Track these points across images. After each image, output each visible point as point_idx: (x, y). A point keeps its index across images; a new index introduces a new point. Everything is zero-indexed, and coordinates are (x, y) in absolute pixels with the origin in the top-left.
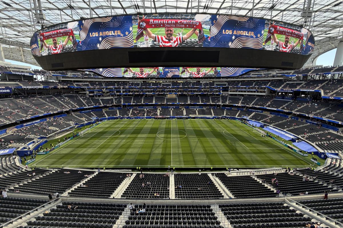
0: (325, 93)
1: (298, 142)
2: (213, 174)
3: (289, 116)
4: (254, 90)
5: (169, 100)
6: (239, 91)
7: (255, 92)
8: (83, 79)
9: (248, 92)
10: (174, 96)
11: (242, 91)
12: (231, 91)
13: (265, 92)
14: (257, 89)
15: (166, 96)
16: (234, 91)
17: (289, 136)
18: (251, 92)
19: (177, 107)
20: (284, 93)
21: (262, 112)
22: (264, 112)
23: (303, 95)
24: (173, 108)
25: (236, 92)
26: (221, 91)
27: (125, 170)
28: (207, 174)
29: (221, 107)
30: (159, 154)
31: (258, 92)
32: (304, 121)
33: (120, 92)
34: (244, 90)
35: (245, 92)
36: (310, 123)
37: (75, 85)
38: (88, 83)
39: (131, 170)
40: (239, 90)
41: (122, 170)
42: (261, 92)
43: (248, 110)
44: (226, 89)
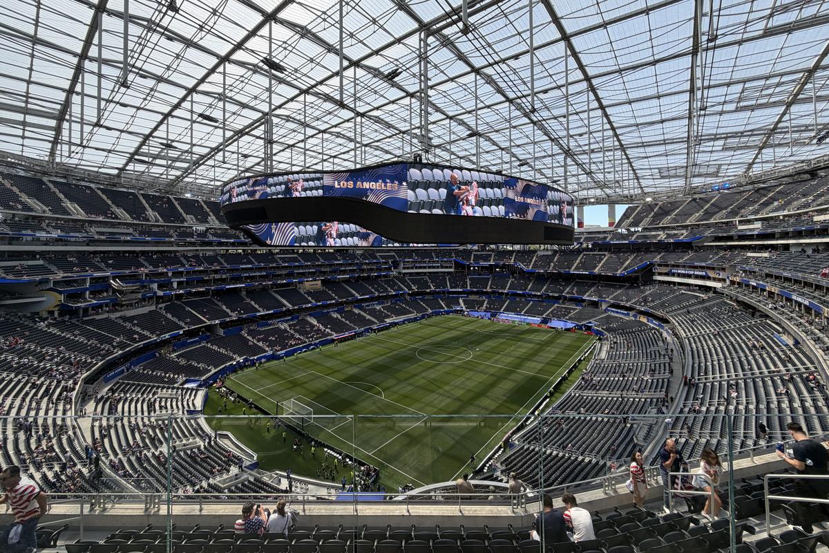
0: (525, 266)
4: (436, 265)
6: (416, 268)
7: (438, 267)
9: (429, 267)
10: (316, 285)
11: (420, 268)
12: (404, 268)
13: (450, 267)
14: (440, 262)
15: (300, 286)
16: (408, 268)
18: (434, 267)
21: (468, 297)
23: (497, 270)
24: (335, 312)
25: (412, 268)
26: (392, 268)
31: (442, 267)
34: (423, 265)
35: (425, 268)
40: (417, 265)
42: (447, 267)
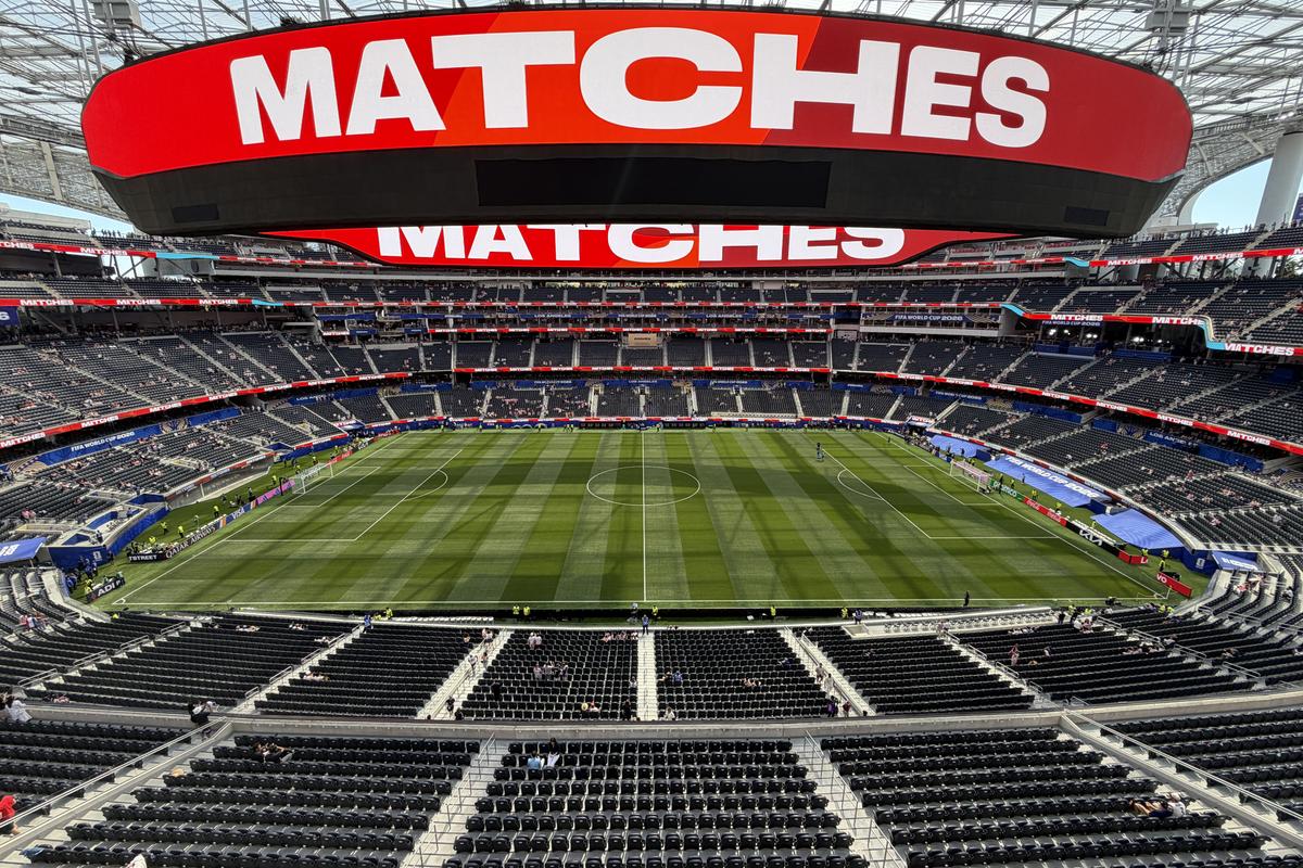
0: (1221, 331)
1: (1112, 514)
2: (797, 632)
3: (1085, 417)
4: (954, 318)
5: (633, 355)
6: (900, 323)
7: (958, 325)
8: (297, 271)
9: (934, 324)
10: (652, 340)
11: (909, 323)
12: (867, 323)
13: (996, 326)
14: (966, 312)
15: (624, 338)
16: (879, 323)
17: (1082, 490)
18: (946, 324)
19: (663, 383)
20: (1066, 331)
21: (983, 402)
22: (990, 402)
23: (1137, 339)
24: (648, 385)
25: (889, 323)
26: (832, 321)
27: (469, 618)
28: (775, 630)
29: (831, 382)
30: (597, 556)
31: (970, 325)
32: (1136, 435)
33: (444, 323)
34: (919, 318)
35: (921, 324)
36: (1159, 441)
37: (267, 295)
38: (318, 289)
39: (491, 619)
40: (901, 317)
41: (459, 619)
42: (982, 326)
43: (932, 394)
44: (849, 316)
